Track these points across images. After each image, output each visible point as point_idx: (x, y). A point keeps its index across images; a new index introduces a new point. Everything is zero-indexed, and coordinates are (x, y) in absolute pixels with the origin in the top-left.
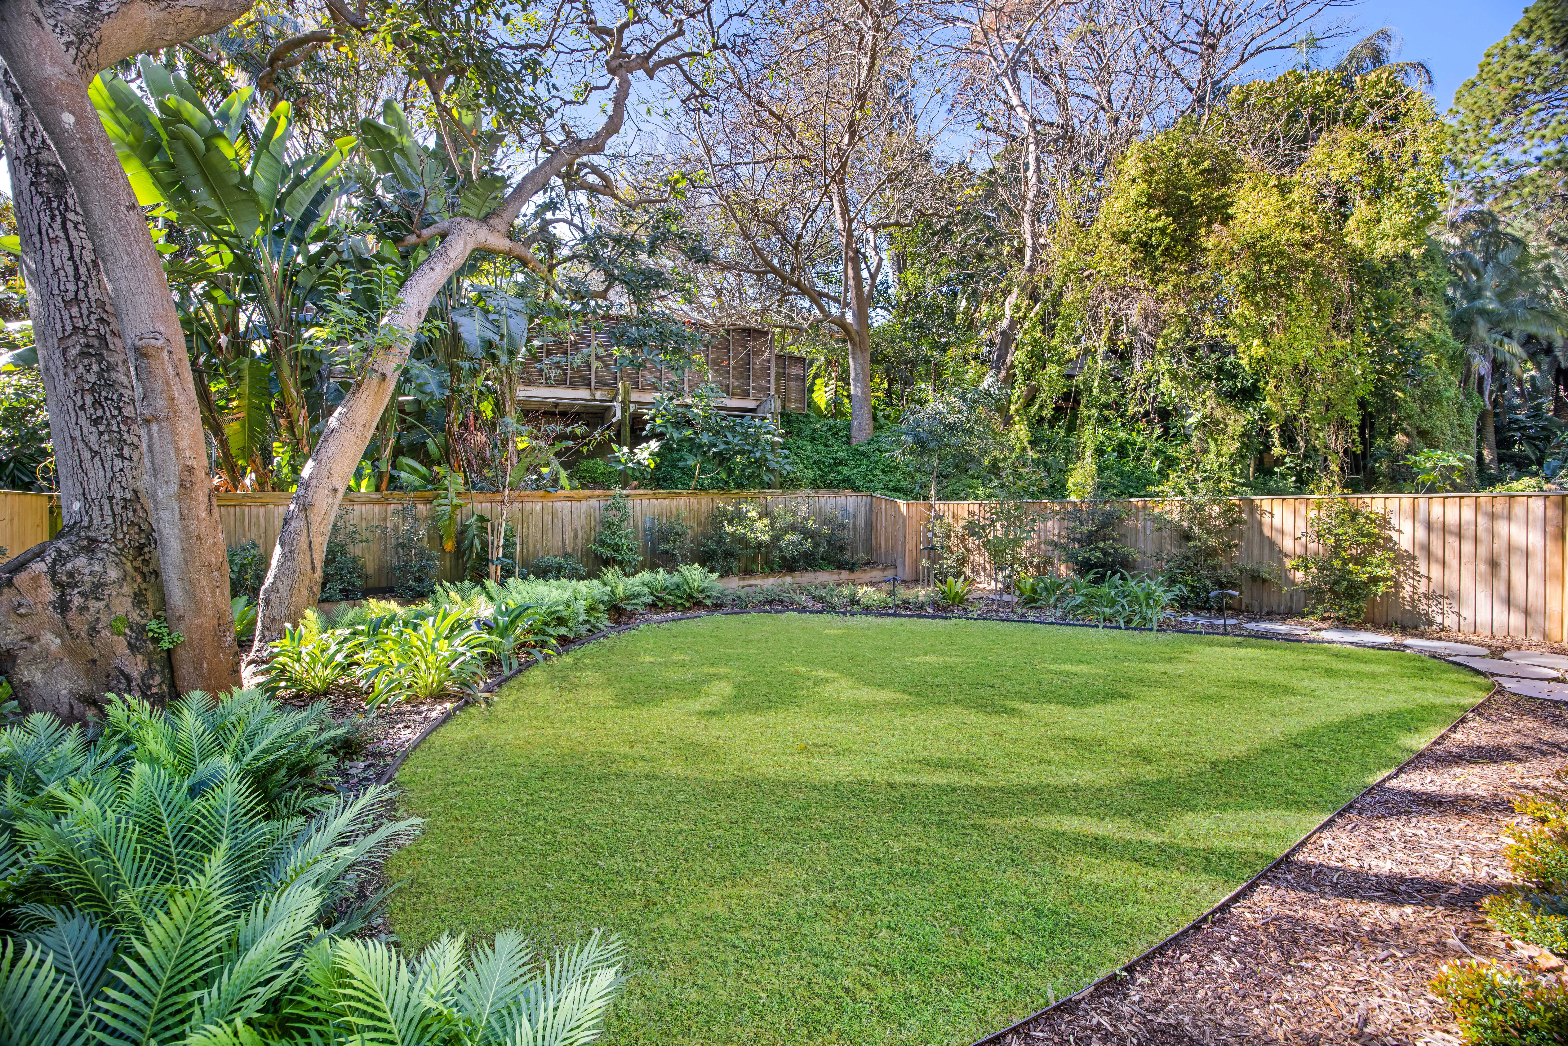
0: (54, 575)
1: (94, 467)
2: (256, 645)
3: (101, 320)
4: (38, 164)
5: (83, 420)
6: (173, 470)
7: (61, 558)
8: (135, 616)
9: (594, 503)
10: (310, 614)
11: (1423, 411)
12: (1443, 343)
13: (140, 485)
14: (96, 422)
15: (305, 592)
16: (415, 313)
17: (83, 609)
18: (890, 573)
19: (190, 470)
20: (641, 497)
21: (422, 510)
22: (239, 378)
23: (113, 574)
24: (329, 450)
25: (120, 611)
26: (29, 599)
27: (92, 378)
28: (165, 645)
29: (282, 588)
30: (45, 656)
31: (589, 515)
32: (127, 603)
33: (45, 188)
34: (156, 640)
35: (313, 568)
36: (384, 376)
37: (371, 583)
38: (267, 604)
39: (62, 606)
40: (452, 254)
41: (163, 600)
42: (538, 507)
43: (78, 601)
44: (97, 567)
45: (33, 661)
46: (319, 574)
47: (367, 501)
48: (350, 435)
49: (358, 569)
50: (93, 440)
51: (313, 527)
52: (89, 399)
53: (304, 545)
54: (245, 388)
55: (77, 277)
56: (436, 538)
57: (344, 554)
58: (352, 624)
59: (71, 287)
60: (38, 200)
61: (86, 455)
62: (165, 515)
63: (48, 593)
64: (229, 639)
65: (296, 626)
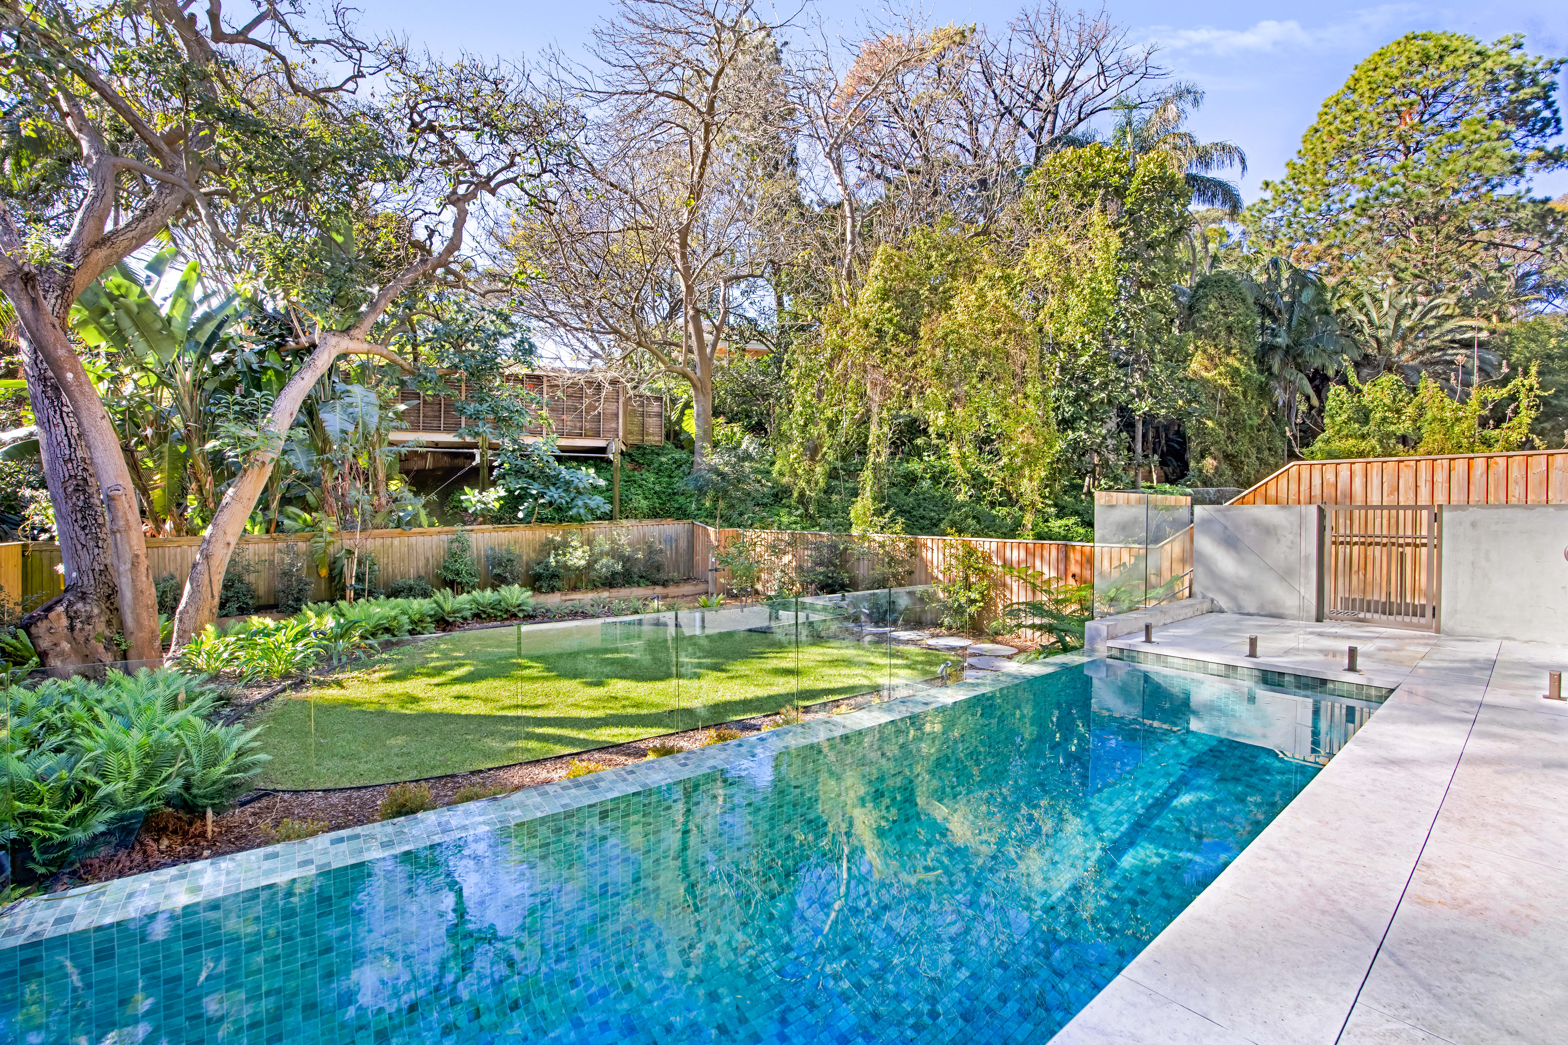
0: (67, 612)
1: (83, 553)
2: (173, 648)
3: (84, 469)
4: (45, 379)
5: (77, 528)
6: (128, 556)
7: (70, 604)
8: (107, 633)
9: (444, 537)
10: (210, 628)
11: (1229, 437)
12: (1248, 378)
13: (108, 561)
14: (84, 528)
15: (207, 613)
16: (288, 415)
17: (82, 629)
18: (701, 587)
19: (137, 556)
20: (483, 531)
21: (302, 546)
22: (161, 458)
23: (96, 611)
24: (223, 518)
25: (100, 630)
26: (55, 625)
27: (80, 504)
28: (123, 647)
29: (191, 611)
30: (62, 653)
31: (438, 547)
32: (103, 625)
33: (50, 393)
34: (118, 645)
35: (213, 596)
36: (263, 463)
37: (262, 602)
38: (181, 620)
39: (72, 628)
40: (319, 363)
41: (122, 624)
42: (396, 542)
43: (79, 625)
44: (88, 608)
45: (57, 656)
46: (217, 601)
47: (260, 541)
48: (239, 506)
49: (250, 592)
50: (82, 538)
51: (213, 569)
52: (79, 516)
53: (207, 582)
54: (165, 465)
55: (70, 446)
56: (313, 568)
57: (241, 581)
58: (238, 634)
59: (67, 452)
60: (46, 401)
61: (79, 547)
62: (124, 580)
63: (65, 622)
64: (158, 643)
65: (199, 635)
